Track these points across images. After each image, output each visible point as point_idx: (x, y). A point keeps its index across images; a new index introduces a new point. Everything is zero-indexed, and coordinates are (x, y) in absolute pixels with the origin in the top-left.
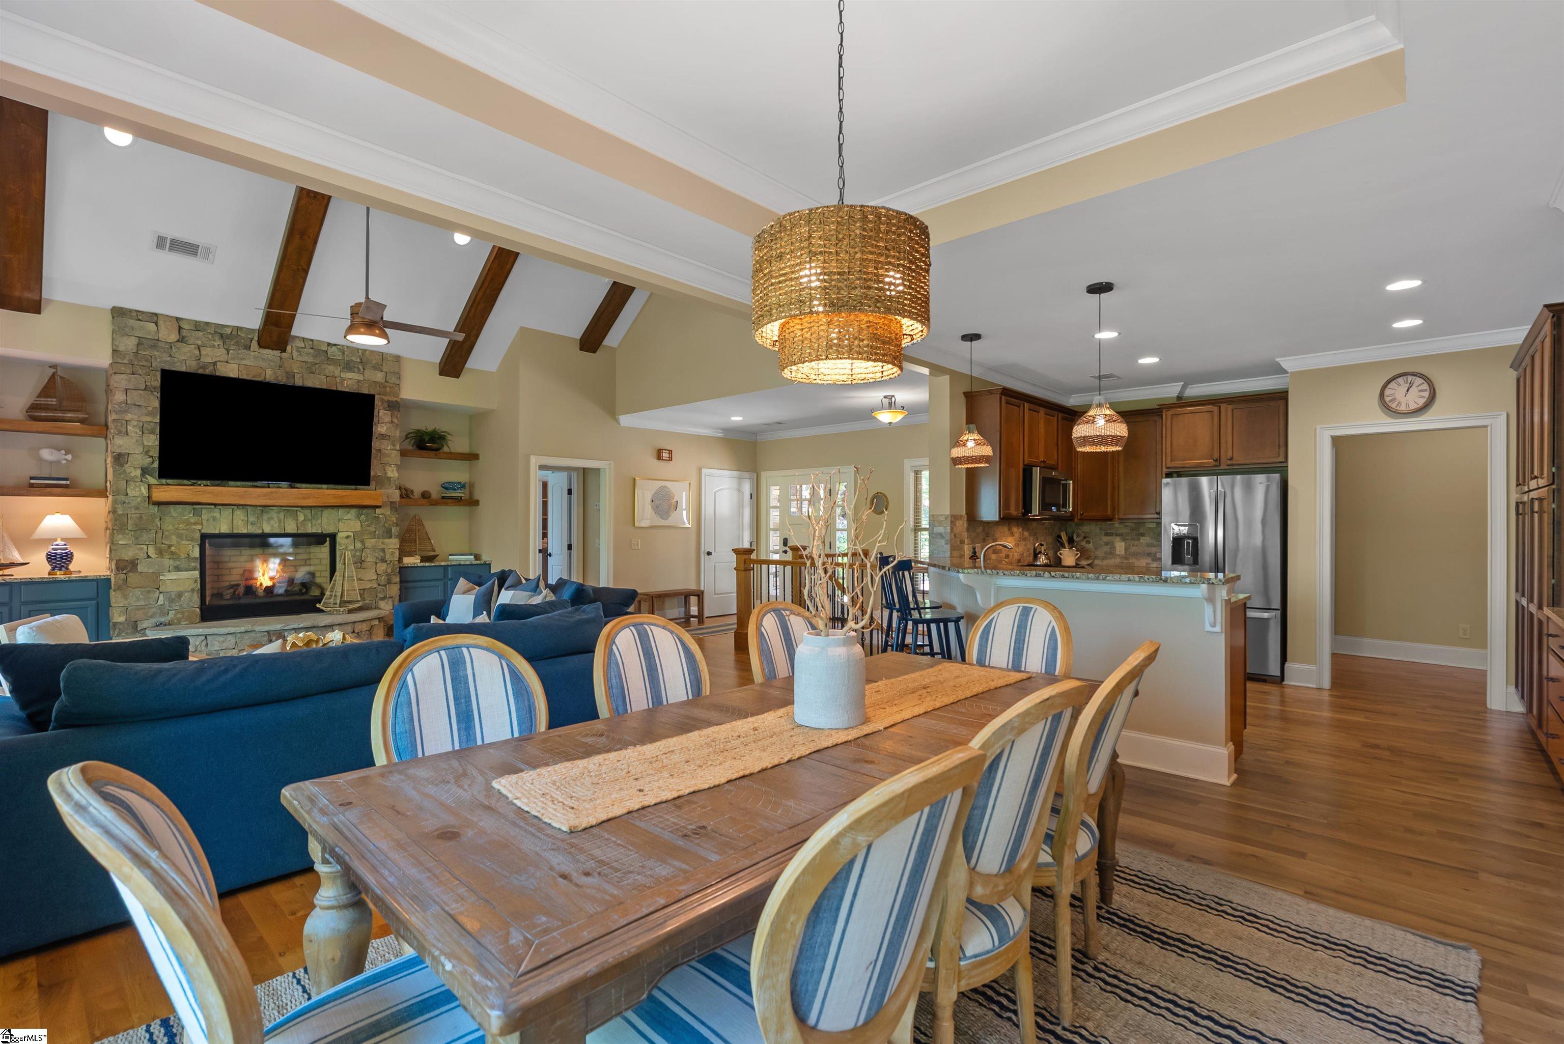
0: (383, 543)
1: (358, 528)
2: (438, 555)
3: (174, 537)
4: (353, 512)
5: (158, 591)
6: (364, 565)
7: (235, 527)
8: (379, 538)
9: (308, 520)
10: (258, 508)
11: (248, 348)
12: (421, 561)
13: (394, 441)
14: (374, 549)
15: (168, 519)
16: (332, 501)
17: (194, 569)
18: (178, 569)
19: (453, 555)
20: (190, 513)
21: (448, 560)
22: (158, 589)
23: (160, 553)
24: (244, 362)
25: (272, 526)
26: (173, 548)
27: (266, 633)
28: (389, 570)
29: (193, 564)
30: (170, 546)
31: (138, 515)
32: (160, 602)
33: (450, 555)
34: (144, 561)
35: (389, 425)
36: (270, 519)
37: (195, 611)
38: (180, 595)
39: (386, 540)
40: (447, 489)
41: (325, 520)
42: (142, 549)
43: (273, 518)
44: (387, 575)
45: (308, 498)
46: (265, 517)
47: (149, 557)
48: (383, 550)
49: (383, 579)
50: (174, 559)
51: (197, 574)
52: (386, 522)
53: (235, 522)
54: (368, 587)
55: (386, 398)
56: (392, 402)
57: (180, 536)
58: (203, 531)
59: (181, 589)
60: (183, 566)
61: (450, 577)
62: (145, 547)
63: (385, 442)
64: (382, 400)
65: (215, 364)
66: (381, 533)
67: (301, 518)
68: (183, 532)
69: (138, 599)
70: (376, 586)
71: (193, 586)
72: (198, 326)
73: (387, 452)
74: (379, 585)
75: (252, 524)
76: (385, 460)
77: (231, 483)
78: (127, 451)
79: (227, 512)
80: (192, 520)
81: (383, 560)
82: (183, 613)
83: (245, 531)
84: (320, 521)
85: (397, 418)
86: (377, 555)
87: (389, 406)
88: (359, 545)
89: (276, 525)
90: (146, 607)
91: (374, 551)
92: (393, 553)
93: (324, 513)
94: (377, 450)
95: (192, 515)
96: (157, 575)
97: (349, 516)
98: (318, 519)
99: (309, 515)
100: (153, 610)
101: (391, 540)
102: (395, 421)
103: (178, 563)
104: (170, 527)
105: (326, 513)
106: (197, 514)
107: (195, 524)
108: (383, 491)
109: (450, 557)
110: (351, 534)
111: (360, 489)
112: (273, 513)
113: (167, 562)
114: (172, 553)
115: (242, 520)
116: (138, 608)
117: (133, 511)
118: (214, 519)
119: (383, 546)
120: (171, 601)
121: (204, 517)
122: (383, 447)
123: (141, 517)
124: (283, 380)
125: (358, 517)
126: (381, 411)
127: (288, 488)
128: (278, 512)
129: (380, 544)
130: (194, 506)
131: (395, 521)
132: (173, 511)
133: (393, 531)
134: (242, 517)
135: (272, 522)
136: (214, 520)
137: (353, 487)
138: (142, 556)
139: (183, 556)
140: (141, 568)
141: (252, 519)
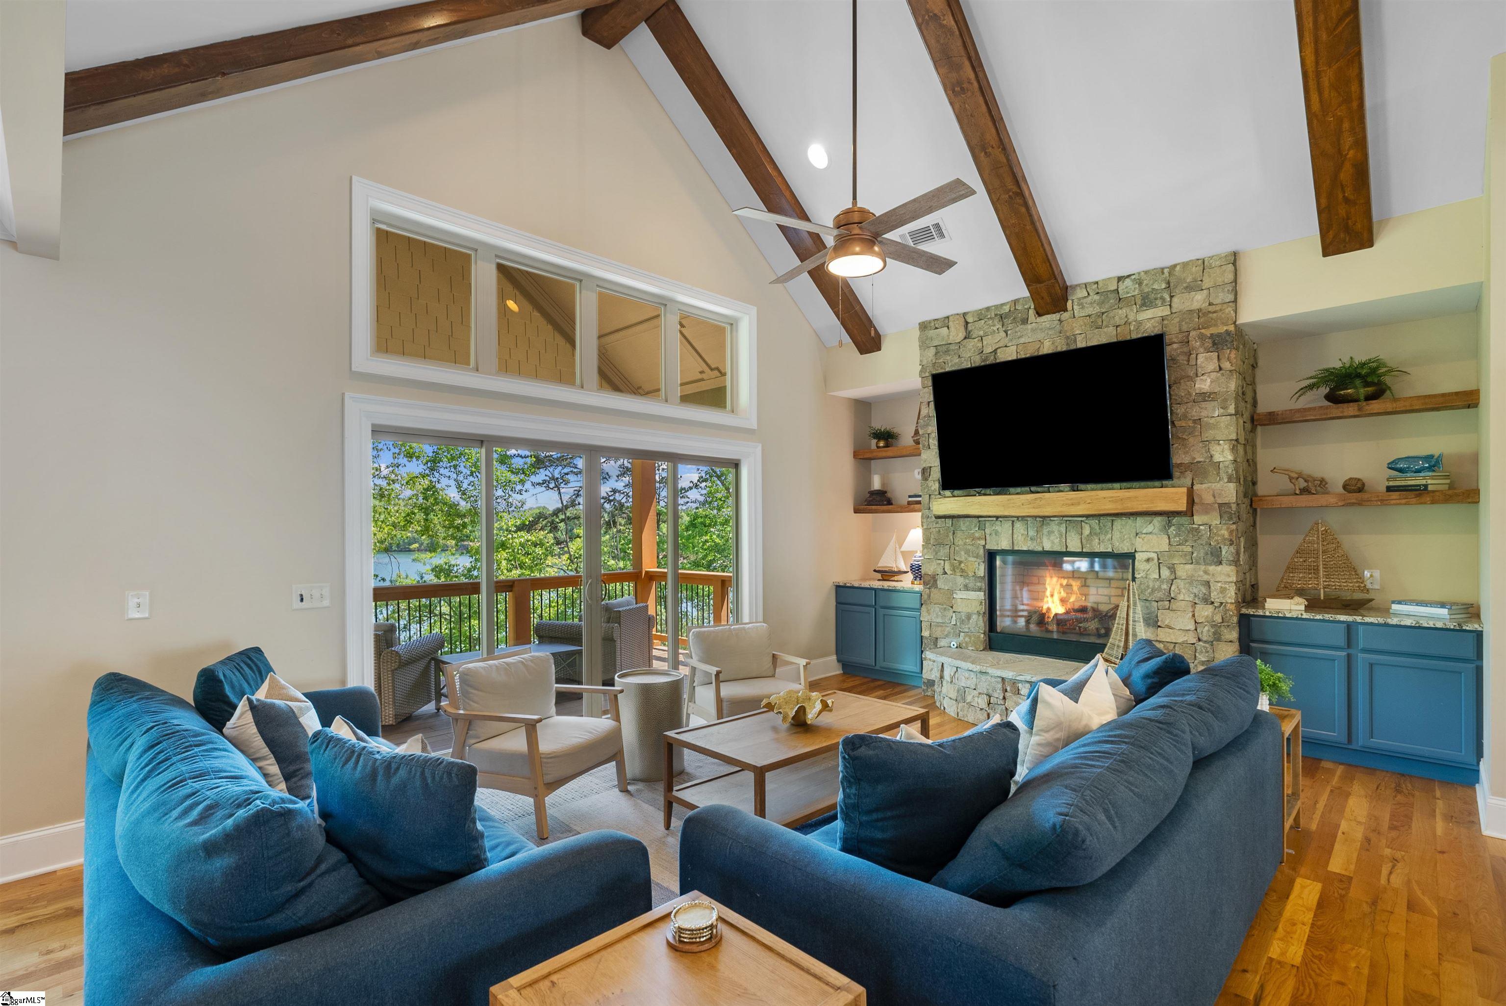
0: (1206, 572)
1: (1166, 547)
2: (1371, 600)
3: (963, 553)
4: (1157, 521)
5: (951, 610)
6: (1174, 605)
7: (1015, 542)
8: (1198, 563)
9: (1095, 534)
10: (1038, 519)
11: (1025, 321)
12: (1308, 608)
13: (1225, 400)
14: (1191, 580)
15: (959, 534)
16: (1110, 508)
17: (980, 590)
18: (966, 588)
19: (1400, 603)
20: (975, 526)
21: (1386, 611)
22: (952, 607)
23: (954, 570)
24: (1022, 340)
25: (1053, 543)
26: (962, 565)
27: (1000, 680)
28: (1218, 619)
29: (979, 584)
30: (960, 562)
31: (937, 530)
32: (953, 622)
33: (1393, 602)
34: (941, 576)
35: (1214, 375)
36: (1050, 533)
37: (979, 637)
38: (969, 617)
39: (1212, 568)
40: (1400, 470)
41: (1117, 535)
42: (940, 564)
43: (1053, 532)
44: (1213, 626)
45: (1079, 504)
46: (1045, 530)
47: (945, 573)
48: (1207, 584)
49: (1206, 632)
50: (965, 577)
51: (981, 595)
52: (1210, 538)
53: (1015, 536)
54: (1180, 641)
55: (1207, 332)
56: (1219, 335)
57: (967, 552)
58: (987, 547)
59: (970, 611)
60: (972, 585)
62: (942, 562)
63: (1209, 405)
64: (1202, 337)
65: (995, 351)
66: (1202, 555)
67: (1087, 531)
68: (970, 547)
69: (937, 616)
70: (1194, 641)
71: (979, 608)
72: (981, 315)
73: (1212, 421)
74: (1199, 640)
75: (1031, 539)
76: (1208, 434)
77: (1012, 490)
78: (930, 465)
79: (1007, 525)
80: (977, 535)
81: (1208, 601)
82: (970, 638)
83: (1025, 548)
84: (1109, 536)
85: (1229, 359)
86: (1195, 591)
87: (1214, 344)
88: (1166, 573)
89: (1057, 541)
90: (943, 625)
91: (1191, 583)
92: (1223, 591)
93: (1115, 523)
94: (1195, 421)
95: (977, 529)
96: (951, 592)
97: (1150, 528)
98: (1107, 532)
99: (1097, 528)
100: (948, 629)
101: (1219, 568)
102: (1227, 365)
103: (967, 581)
104: (960, 542)
105: (1119, 523)
106: (982, 528)
107: (979, 539)
108: (1204, 486)
109: (1395, 607)
110: (1154, 556)
111: (1166, 487)
112: (1055, 527)
113: (960, 580)
114: (963, 571)
115: (1022, 535)
116: (939, 625)
117: (935, 525)
118: (997, 533)
119: (1206, 578)
120: (962, 622)
121: (988, 531)
122: (1204, 413)
123: (939, 531)
124: (1062, 347)
125: (1165, 529)
126: (1200, 356)
127: (1070, 491)
128: (1060, 524)
129: (1201, 573)
130: (980, 519)
131: (1226, 536)
132: (963, 524)
133: (1224, 553)
134: (1022, 531)
135: (1052, 538)
136: (996, 535)
137: (1157, 483)
138: (940, 571)
139: (971, 574)
140: (940, 584)
141: (1032, 533)
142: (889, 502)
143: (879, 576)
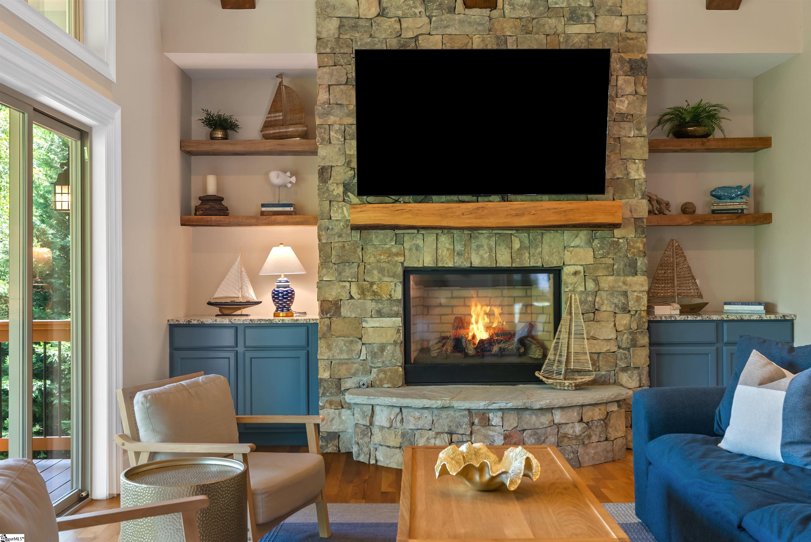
0: (624, 283)
1: (590, 260)
2: (707, 304)
3: (375, 272)
4: (583, 235)
5: (360, 343)
6: (599, 316)
7: (440, 258)
8: (618, 275)
9: (525, 248)
10: (466, 232)
11: (451, 10)
12: (682, 313)
13: (639, 123)
14: (612, 291)
15: (370, 249)
16: (553, 219)
17: (396, 315)
18: (380, 314)
19: (730, 304)
20: (391, 240)
21: (721, 312)
22: (360, 339)
23: (363, 292)
24: (449, 30)
25: (482, 257)
26: (375, 287)
27: (467, 413)
28: (634, 326)
29: (395, 309)
30: (372, 284)
31: (341, 244)
32: (363, 357)
33: (726, 304)
34: (346, 302)
35: (631, 98)
36: (479, 247)
37: (397, 371)
38: (382, 348)
39: (629, 279)
40: (719, 197)
41: (546, 248)
42: (344, 287)
43: (482, 246)
44: (631, 333)
45: (523, 214)
46: (474, 244)
47: (352, 297)
48: (625, 294)
49: (625, 339)
50: (377, 301)
51: (399, 321)
52: (628, 250)
53: (440, 251)
54: (604, 350)
55: (627, 57)
56: (636, 61)
57: (381, 271)
58: (406, 264)
59: (384, 341)
60: (386, 310)
61: (725, 340)
62: (347, 284)
63: (626, 125)
64: (622, 60)
65: (417, 36)
66: (622, 266)
67: (516, 245)
68: (384, 265)
69: (341, 351)
70: (615, 349)
71: (395, 337)
73: (629, 140)
74: (619, 348)
75: (458, 254)
76: (626, 153)
77: (435, 198)
78: (330, 164)
79: (431, 238)
80: (394, 250)
81: (625, 310)
82: (385, 373)
83: (451, 265)
84: (540, 249)
85: (643, 85)
86: (616, 301)
87: (631, 69)
88: (591, 285)
89: (486, 256)
90: (349, 362)
91: (612, 294)
92: (638, 299)
93: (545, 237)
94: (615, 139)
95: (393, 243)
96: (360, 320)
97: (577, 242)
98: (537, 246)
99: (527, 242)
100: (356, 366)
101: (635, 278)
102: (641, 90)
103: (380, 306)
104: (372, 260)
105: (548, 236)
106: (399, 241)
107: (397, 254)
108: (623, 201)
109: (727, 307)
110: (580, 268)
111: (592, 200)
112: (484, 240)
113: (371, 305)
114: (375, 293)
115: (448, 249)
116: (342, 363)
117: (337, 239)
118: (417, 248)
119: (624, 288)
120: (374, 355)
121: (407, 245)
122: (623, 133)
123: (344, 246)
124: (492, 45)
125: (590, 242)
126: (620, 78)
127: (500, 201)
128: (489, 238)
129: (621, 284)
130: (397, 231)
131: (641, 249)
132: (375, 237)
133: (639, 264)
134: (447, 245)
135: (481, 252)
136: (417, 250)
137: (583, 197)
138: (345, 296)
139: (385, 297)
140: (344, 312)
141: (458, 247)
142: (224, 211)
143: (216, 310)
